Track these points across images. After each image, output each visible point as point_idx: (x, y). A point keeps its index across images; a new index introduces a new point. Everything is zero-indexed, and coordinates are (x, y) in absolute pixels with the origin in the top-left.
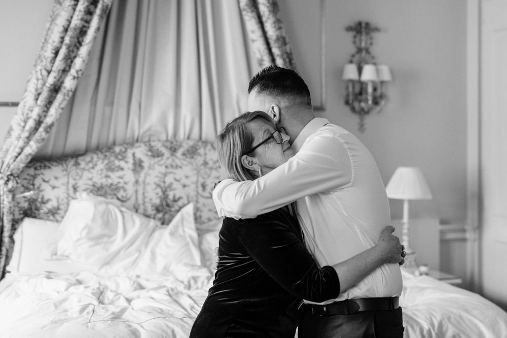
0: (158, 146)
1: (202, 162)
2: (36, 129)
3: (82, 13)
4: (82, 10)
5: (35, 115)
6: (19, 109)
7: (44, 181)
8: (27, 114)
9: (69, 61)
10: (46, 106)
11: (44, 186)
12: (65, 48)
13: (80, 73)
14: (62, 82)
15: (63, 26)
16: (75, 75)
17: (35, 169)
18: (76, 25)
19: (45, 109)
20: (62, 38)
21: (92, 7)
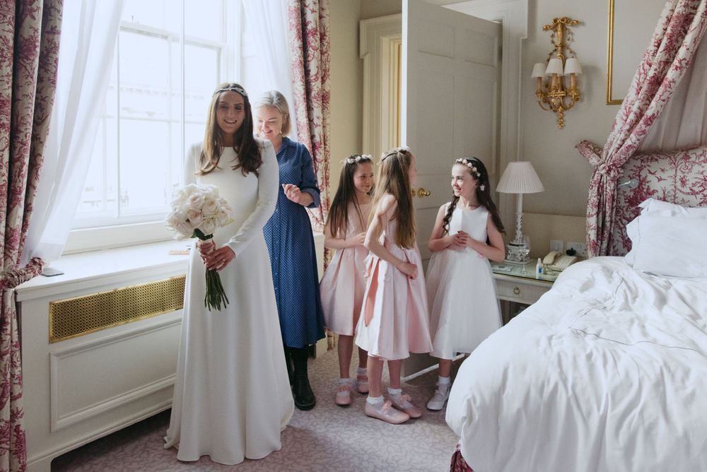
2: (637, 121)
5: (635, 109)
7: (650, 172)
8: (630, 108)
9: (673, 52)
10: (648, 99)
11: (650, 177)
12: (665, 38)
13: (684, 64)
14: (666, 74)
15: (667, 17)
16: (678, 65)
17: (642, 161)
18: (678, 13)
19: (648, 102)
20: (666, 30)
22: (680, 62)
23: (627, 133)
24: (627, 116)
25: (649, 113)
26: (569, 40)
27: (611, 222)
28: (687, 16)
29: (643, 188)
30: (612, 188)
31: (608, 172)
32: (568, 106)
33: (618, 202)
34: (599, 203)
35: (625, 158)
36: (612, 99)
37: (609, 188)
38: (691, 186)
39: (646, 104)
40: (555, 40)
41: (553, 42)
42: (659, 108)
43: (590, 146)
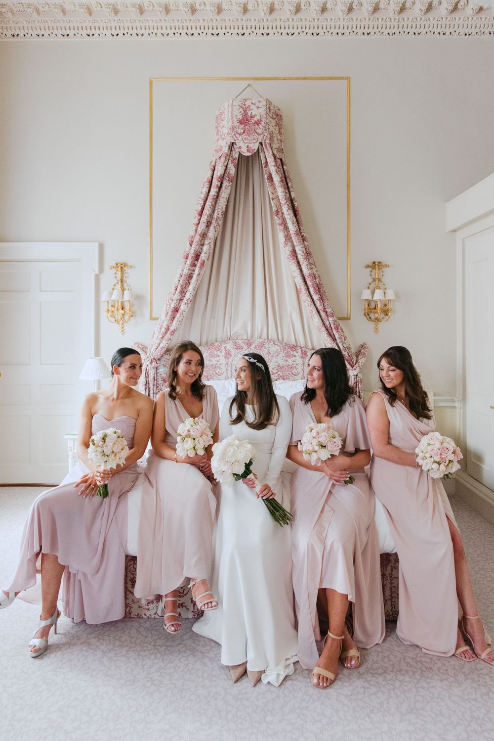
0: (240, 342)
1: (266, 352)
2: (166, 333)
3: (189, 266)
4: (189, 264)
5: (165, 325)
6: (158, 322)
8: (162, 324)
9: (184, 294)
10: (172, 320)
12: (180, 286)
13: (189, 300)
14: (180, 306)
15: (180, 274)
16: (186, 302)
18: (185, 273)
20: (180, 281)
21: (196, 262)
22: (187, 300)
23: (161, 339)
24: (161, 329)
25: (172, 328)
26: (126, 277)
27: (154, 393)
28: (190, 275)
30: (154, 373)
31: (150, 363)
32: (126, 320)
33: (157, 381)
34: (146, 382)
35: (160, 354)
36: (153, 316)
37: (152, 372)
39: (171, 323)
40: (117, 276)
41: (116, 278)
42: (177, 325)
43: (140, 346)
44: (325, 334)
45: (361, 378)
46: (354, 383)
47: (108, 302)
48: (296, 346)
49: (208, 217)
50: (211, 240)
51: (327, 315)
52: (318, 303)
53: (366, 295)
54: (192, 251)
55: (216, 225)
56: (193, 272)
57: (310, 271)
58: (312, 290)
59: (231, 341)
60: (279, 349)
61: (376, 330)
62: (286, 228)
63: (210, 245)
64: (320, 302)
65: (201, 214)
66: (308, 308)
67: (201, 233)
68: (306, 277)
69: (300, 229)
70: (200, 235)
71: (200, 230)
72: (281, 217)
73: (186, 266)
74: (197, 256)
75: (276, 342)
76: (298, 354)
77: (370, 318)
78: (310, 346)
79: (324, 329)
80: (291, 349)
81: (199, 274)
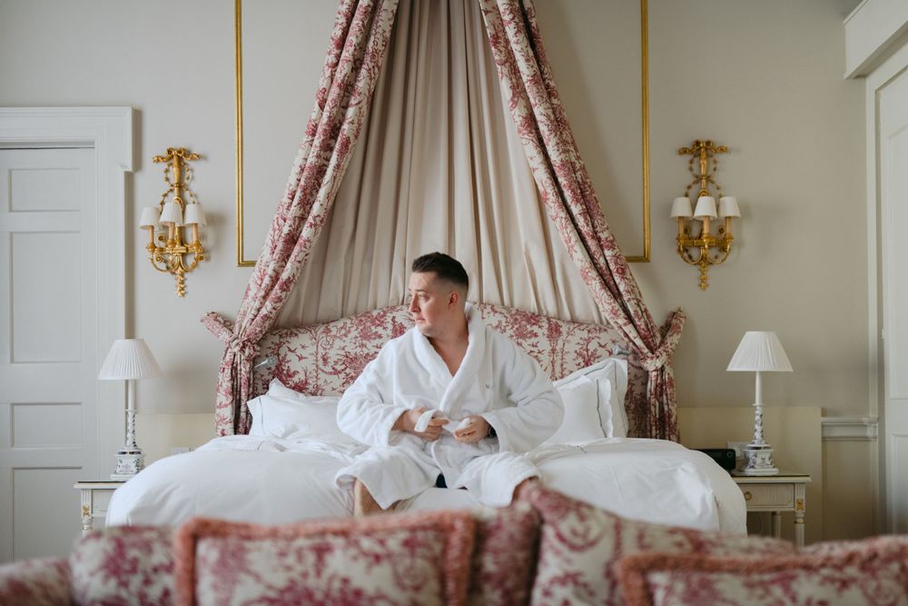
2: (273, 286)
3: (318, 149)
4: (318, 145)
5: (270, 271)
6: (256, 268)
7: (290, 350)
8: (264, 270)
9: (308, 207)
10: (284, 260)
11: (291, 356)
12: (299, 190)
13: (318, 219)
14: (301, 232)
15: (300, 166)
16: (313, 222)
17: (281, 336)
18: (311, 164)
19: (284, 263)
20: (299, 180)
21: (332, 142)
22: (314, 218)
23: (262, 300)
24: (262, 280)
25: (284, 276)
26: (188, 178)
28: (320, 167)
29: (283, 370)
30: (248, 369)
31: (242, 349)
32: (190, 267)
34: (233, 388)
35: (261, 331)
36: (245, 260)
37: (244, 370)
38: (333, 364)
39: (281, 266)
40: (169, 175)
41: (167, 179)
42: (295, 271)
43: (220, 319)
44: (596, 284)
45: (672, 375)
46: (657, 386)
47: (153, 227)
48: (539, 315)
49: (355, 50)
50: (362, 96)
51: (601, 247)
52: (581, 221)
53: (681, 208)
54: (325, 119)
55: (371, 65)
56: (326, 163)
57: (563, 156)
58: (568, 194)
59: (404, 307)
60: (504, 320)
61: (703, 283)
62: (515, 71)
63: (360, 106)
64: (586, 219)
65: (341, 44)
66: (561, 232)
67: (343, 82)
68: (556, 169)
69: (542, 73)
70: (340, 86)
71: (339, 76)
72: (503, 49)
73: (313, 149)
74: (334, 130)
75: (498, 308)
76: (542, 330)
77: (690, 257)
78: (567, 314)
79: (593, 274)
80: (528, 321)
81: (338, 166)
